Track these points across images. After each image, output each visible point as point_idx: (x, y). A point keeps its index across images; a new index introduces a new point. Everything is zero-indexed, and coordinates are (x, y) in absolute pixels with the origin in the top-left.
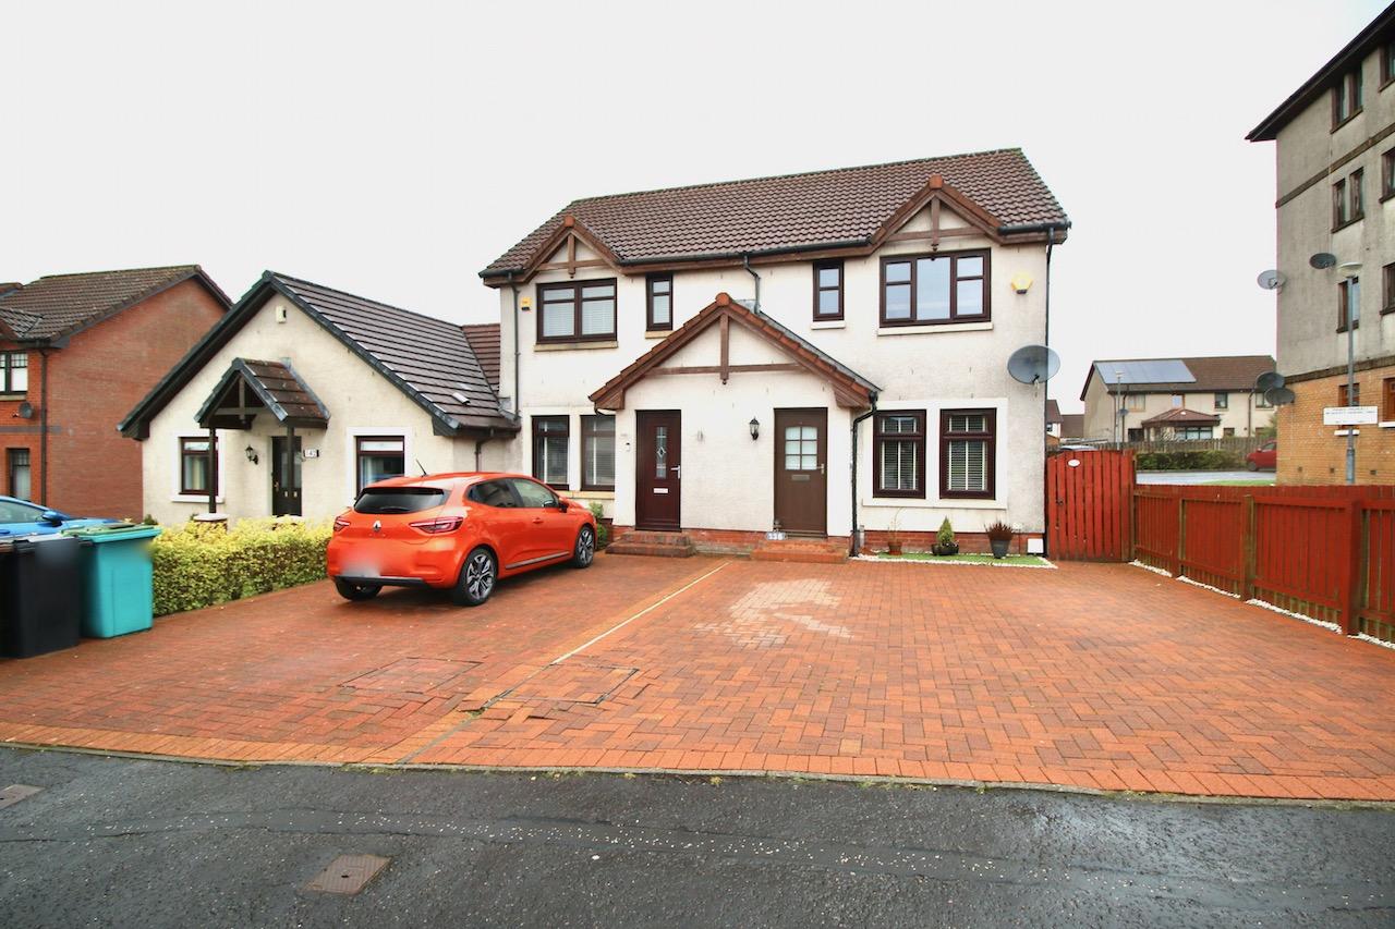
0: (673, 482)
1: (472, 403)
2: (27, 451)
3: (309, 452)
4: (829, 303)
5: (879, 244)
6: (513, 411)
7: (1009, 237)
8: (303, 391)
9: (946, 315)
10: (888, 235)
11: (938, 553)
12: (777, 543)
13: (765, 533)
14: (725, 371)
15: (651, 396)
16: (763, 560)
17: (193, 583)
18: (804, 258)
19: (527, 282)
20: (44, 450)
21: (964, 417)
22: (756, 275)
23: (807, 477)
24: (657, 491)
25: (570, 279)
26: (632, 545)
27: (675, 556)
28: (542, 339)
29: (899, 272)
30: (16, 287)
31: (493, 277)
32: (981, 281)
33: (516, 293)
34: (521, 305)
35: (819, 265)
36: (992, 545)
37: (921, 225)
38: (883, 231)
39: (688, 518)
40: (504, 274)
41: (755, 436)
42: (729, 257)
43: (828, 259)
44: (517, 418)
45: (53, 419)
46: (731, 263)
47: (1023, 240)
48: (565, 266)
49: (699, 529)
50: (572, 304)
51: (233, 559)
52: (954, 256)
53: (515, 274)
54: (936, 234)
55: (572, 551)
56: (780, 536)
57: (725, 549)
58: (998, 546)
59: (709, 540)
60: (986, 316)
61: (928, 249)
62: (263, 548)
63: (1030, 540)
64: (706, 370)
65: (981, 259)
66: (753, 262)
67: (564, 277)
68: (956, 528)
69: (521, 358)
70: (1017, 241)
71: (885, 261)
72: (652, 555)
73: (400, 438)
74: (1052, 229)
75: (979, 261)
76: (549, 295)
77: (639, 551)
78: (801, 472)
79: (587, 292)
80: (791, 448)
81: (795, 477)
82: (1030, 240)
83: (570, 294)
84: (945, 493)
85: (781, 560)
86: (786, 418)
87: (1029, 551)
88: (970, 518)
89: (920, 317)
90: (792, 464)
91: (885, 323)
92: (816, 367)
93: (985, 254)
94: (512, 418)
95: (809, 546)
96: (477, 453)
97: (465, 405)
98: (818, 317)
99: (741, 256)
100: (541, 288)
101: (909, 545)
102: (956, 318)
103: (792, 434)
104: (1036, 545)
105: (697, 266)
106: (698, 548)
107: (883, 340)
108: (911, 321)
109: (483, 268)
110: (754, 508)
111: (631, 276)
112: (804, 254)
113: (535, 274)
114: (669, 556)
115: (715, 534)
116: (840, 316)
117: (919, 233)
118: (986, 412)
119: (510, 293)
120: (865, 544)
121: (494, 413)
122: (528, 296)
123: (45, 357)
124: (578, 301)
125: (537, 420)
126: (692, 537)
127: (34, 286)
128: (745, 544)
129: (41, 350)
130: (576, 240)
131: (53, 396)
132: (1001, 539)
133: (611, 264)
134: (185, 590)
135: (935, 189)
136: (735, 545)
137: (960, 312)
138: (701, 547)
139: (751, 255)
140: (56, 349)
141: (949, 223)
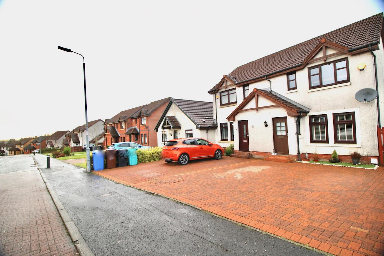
0: (247, 138)
1: (206, 121)
2: (146, 134)
3: (178, 133)
4: (292, 85)
5: (305, 64)
6: (216, 122)
7: (353, 52)
8: (177, 121)
9: (334, 82)
10: (308, 61)
11: (332, 162)
12: (274, 156)
13: (271, 153)
14: (257, 109)
15: (240, 117)
16: (267, 160)
17: (146, 158)
18: (282, 73)
19: (217, 92)
20: (148, 134)
21: (344, 115)
22: (269, 81)
23: (283, 137)
24: (244, 141)
25: (226, 90)
26: (236, 155)
27: (245, 158)
28: (221, 105)
29: (315, 71)
30: (147, 105)
31: (210, 92)
32: (346, 69)
33: (216, 95)
34: (217, 98)
35: (288, 74)
36: (352, 160)
37: (321, 55)
38: (306, 60)
39: (251, 148)
40: (212, 91)
41: (267, 126)
42: (261, 77)
43: (290, 72)
44: (217, 124)
45: (149, 129)
46: (262, 79)
47: (359, 52)
48: (224, 87)
49: (253, 151)
50: (227, 96)
51: (154, 154)
52: (335, 62)
53: (214, 91)
54: (326, 57)
55: (214, 155)
56: (275, 154)
57: (261, 157)
58: (354, 160)
59: (256, 154)
60: (348, 80)
61: (323, 62)
62: (159, 152)
63: (371, 159)
64: (252, 109)
65: (345, 61)
66: (268, 77)
67: (224, 90)
68: (338, 154)
69: (217, 110)
70: (356, 53)
71: (309, 69)
72: (240, 158)
73: (192, 130)
74: (370, 46)
75: (345, 62)
76: (223, 94)
77: (237, 156)
78: (281, 135)
79: (231, 92)
80: (278, 129)
81: (279, 137)
82: (362, 51)
83: (226, 93)
84: (337, 141)
85: (272, 161)
86: (275, 120)
87: (371, 163)
88: (345, 150)
89: (324, 84)
90: (279, 133)
91: (311, 88)
92: (281, 105)
93: (346, 59)
94: (216, 124)
95: (282, 157)
96: (207, 132)
97: (204, 122)
98: (289, 89)
99: (264, 77)
100: (221, 93)
101: (324, 159)
102: (337, 83)
103: (278, 124)
104: (374, 161)
105: (253, 81)
106: (254, 156)
107: (310, 93)
108: (321, 86)
109: (209, 90)
110: (268, 146)
111: (239, 86)
112: (282, 72)
113: (219, 90)
114: (244, 158)
115: (258, 153)
116: (296, 88)
117: (319, 58)
118: (352, 113)
119: (214, 95)
120: (308, 157)
121: (212, 123)
122: (218, 95)
123: (148, 117)
124: (228, 95)
125: (221, 124)
126: (252, 153)
127: (149, 105)
128: (266, 156)
129: (147, 116)
130: (226, 81)
131: (149, 124)
132: (356, 158)
133: (234, 85)
134: (145, 159)
135: (323, 43)
136: (263, 156)
137: (339, 80)
138: (255, 156)
139: (267, 76)
140: (149, 116)
141: (330, 52)
